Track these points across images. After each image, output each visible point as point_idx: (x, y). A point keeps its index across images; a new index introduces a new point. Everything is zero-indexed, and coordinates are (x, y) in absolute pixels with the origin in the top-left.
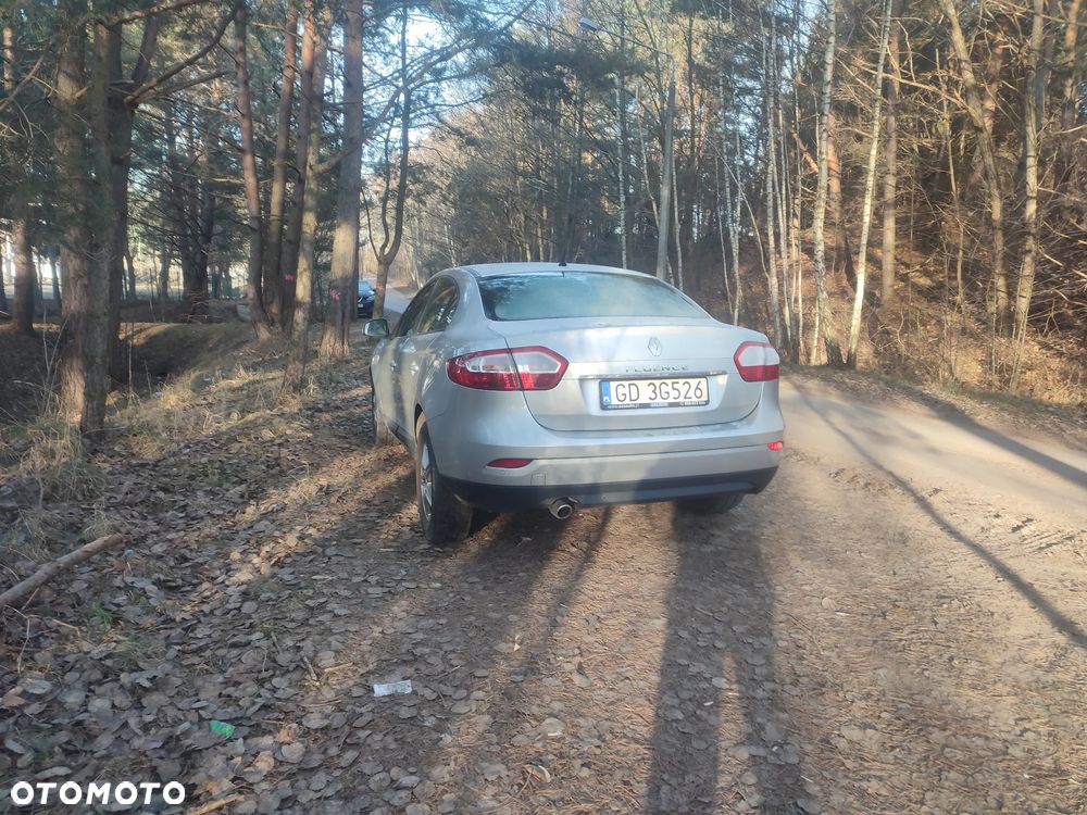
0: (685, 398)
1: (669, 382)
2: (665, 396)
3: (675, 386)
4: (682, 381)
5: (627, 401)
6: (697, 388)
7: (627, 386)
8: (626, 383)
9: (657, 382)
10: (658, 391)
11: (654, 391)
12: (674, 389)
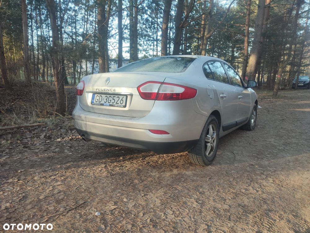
0: (116, 103)
1: (112, 96)
2: (109, 102)
3: (114, 98)
4: (117, 96)
5: (98, 102)
6: (122, 100)
7: (99, 96)
8: (99, 95)
9: (108, 96)
10: (107, 100)
11: (106, 99)
12: (113, 99)
